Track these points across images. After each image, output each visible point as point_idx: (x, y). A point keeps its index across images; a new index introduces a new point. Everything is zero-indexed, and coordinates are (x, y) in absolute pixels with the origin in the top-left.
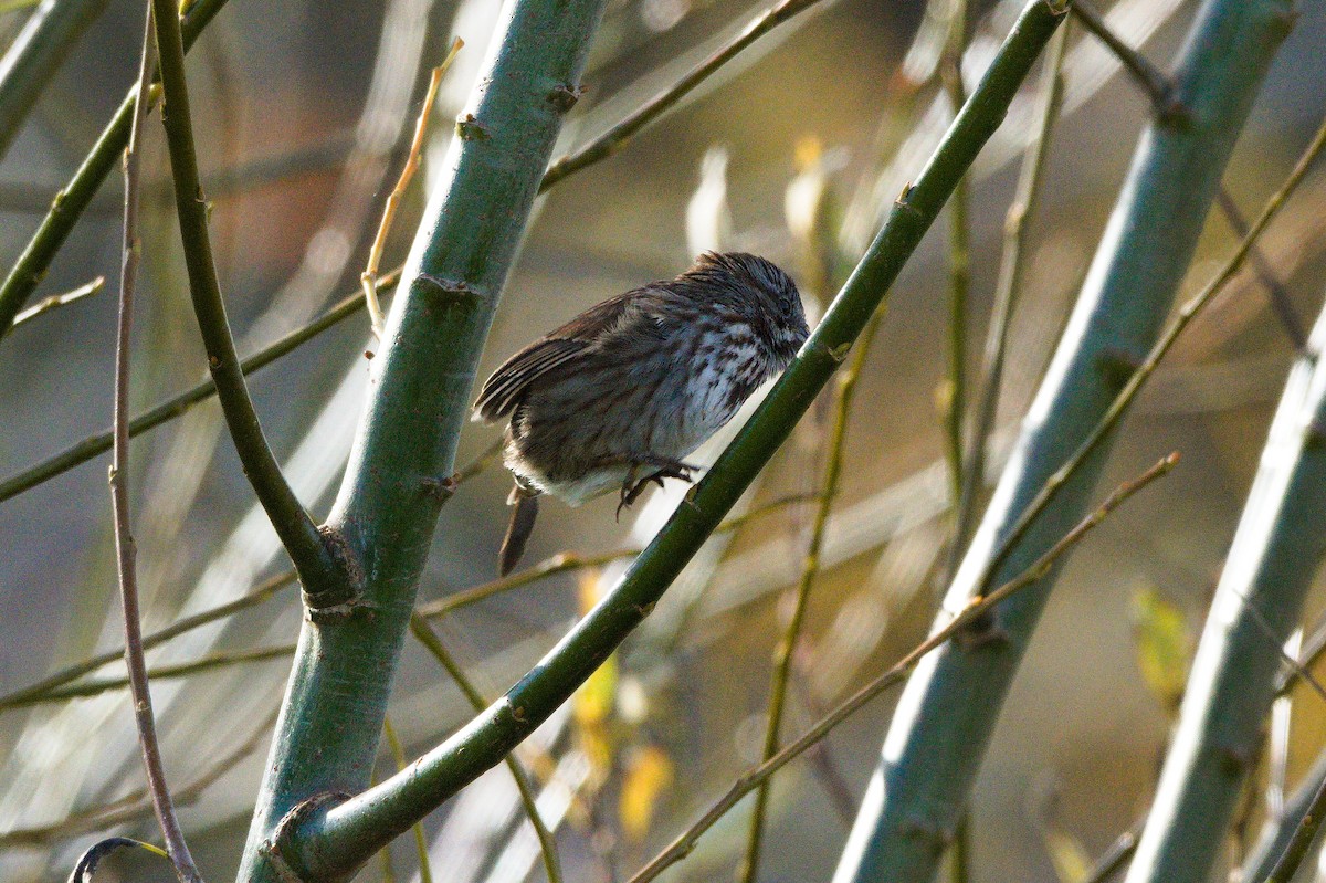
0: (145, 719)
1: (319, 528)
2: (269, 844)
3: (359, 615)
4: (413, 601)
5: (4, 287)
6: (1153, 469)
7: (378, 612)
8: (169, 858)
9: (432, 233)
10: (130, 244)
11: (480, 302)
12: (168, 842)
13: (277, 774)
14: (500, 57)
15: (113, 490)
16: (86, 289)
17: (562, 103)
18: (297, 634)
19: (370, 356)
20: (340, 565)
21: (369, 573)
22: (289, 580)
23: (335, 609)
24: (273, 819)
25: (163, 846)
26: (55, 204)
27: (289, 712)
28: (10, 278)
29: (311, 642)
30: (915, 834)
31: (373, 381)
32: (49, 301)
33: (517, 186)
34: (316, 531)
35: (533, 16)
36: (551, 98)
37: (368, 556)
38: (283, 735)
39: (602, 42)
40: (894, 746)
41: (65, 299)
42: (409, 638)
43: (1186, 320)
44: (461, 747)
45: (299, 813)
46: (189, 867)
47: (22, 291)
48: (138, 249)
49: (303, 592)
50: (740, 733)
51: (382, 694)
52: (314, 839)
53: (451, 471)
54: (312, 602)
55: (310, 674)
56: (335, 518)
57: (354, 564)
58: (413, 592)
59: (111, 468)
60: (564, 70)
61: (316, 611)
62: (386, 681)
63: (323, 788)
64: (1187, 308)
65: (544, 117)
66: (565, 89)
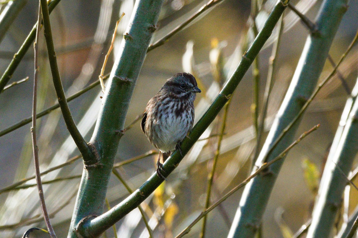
0: (41, 195)
1: (88, 143)
2: (75, 229)
3: (99, 167)
4: (113, 163)
5: (1, 79)
6: (313, 128)
7: (104, 166)
8: (49, 233)
9: (118, 65)
10: (36, 68)
11: (131, 83)
12: (48, 229)
13: (77, 210)
14: (135, 17)
15: (32, 133)
16: (24, 80)
17: (152, 30)
18: (82, 172)
19: (101, 97)
20: (93, 153)
21: (101, 156)
22: (79, 157)
23: (92, 166)
24: (76, 222)
25: (47, 230)
26: (14, 57)
27: (80, 193)
28: (3, 77)
29: (86, 174)
30: (249, 226)
31: (102, 104)
32: (14, 83)
33: (140, 52)
34: (87, 144)
35: (143, 6)
36: (149, 28)
37: (101, 152)
38: (79, 200)
39: (162, 13)
40: (243, 202)
41: (18, 82)
42: (112, 174)
43: (320, 88)
44: (127, 203)
45: (84, 221)
46: (54, 235)
47: (6, 80)
48: (38, 69)
49: (83, 161)
50: (200, 199)
51: (105, 189)
52: (88, 228)
53: (123, 128)
54: (86, 163)
55: (86, 183)
56: (92, 141)
57: (97, 153)
58: (113, 161)
59: (31, 128)
60: (152, 21)
61: (87, 166)
62: (106, 185)
63: (90, 214)
64: (320, 85)
65: (147, 34)
66: (153, 26)
